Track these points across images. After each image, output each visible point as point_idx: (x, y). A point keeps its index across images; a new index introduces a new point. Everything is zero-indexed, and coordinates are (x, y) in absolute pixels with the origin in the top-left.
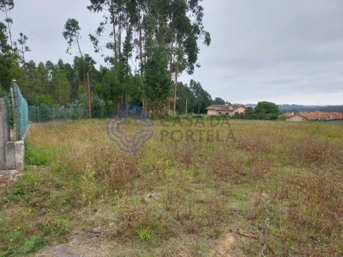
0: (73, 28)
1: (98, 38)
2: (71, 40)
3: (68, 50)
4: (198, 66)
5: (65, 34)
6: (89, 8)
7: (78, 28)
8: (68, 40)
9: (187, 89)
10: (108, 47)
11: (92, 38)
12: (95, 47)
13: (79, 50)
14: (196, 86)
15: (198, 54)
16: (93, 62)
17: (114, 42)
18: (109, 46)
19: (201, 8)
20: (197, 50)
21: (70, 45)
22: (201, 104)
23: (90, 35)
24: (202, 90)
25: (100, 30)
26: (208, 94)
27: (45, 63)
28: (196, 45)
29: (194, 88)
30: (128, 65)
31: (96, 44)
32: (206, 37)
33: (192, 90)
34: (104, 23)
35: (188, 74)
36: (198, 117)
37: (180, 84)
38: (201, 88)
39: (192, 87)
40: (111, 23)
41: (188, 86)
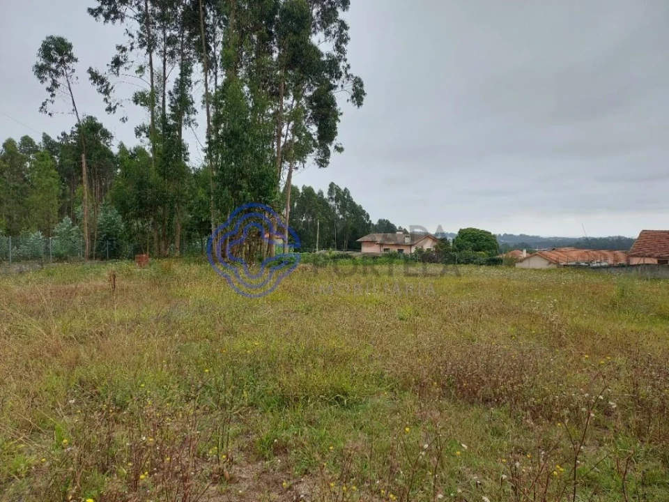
0: (59, 58)
1: (112, 79)
2: (55, 84)
3: (44, 104)
4: (340, 150)
5: (40, 70)
6: (94, 12)
7: (72, 58)
8: (48, 84)
9: (323, 202)
10: (136, 101)
11: (95, 77)
12: (106, 100)
13: (72, 107)
14: (342, 197)
15: (337, 123)
16: (106, 134)
17: (149, 89)
18: (140, 99)
19: (343, 26)
20: (336, 115)
21: (53, 95)
22: (350, 232)
23: (90, 71)
24: (353, 204)
25: (117, 63)
26: (364, 211)
27: (18, 140)
28: (335, 104)
29: (337, 200)
30: (180, 140)
31: (106, 92)
32: (355, 89)
33: (332, 203)
34: (129, 47)
35: (317, 166)
36: (342, 257)
37: (309, 191)
38: (350, 200)
39: (332, 198)
40: (141, 46)
41: (326, 196)
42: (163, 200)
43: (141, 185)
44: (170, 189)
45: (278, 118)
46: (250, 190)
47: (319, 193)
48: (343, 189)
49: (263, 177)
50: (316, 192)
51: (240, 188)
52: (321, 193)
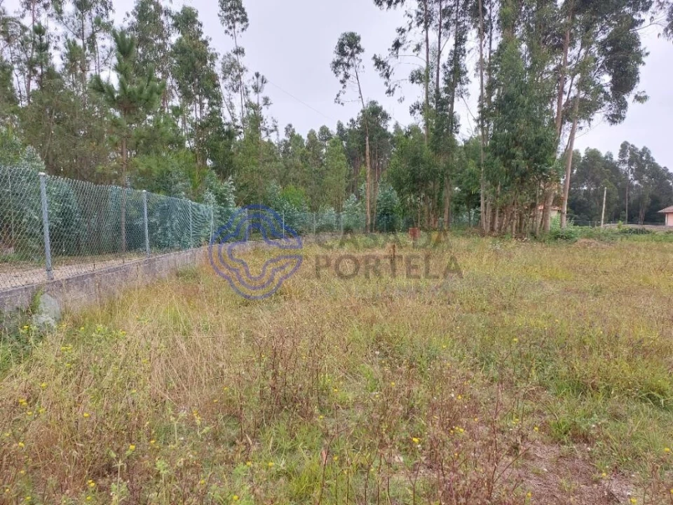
0: (350, 52)
1: (392, 62)
2: (347, 76)
3: (338, 96)
4: (640, 99)
5: (336, 65)
6: (379, 2)
7: (360, 50)
8: (341, 77)
9: (611, 167)
10: (413, 80)
11: (379, 63)
12: (386, 84)
13: (359, 95)
14: (639, 159)
15: (640, 67)
16: (385, 116)
17: (424, 66)
18: (416, 77)
20: (639, 57)
21: (345, 86)
22: (648, 201)
23: (374, 58)
24: (655, 167)
25: (397, 45)
28: (638, 44)
29: (631, 162)
30: (452, 114)
31: (387, 76)
33: (624, 167)
34: (407, 29)
35: (608, 123)
36: (637, 232)
37: (593, 155)
38: (650, 161)
39: (624, 161)
40: (418, 25)
41: (616, 158)
42: (434, 174)
43: (416, 161)
44: (441, 163)
45: (559, 74)
46: (525, 158)
47: (606, 157)
48: (640, 149)
49: (539, 142)
50: (603, 154)
51: (514, 156)
52: (610, 155)
